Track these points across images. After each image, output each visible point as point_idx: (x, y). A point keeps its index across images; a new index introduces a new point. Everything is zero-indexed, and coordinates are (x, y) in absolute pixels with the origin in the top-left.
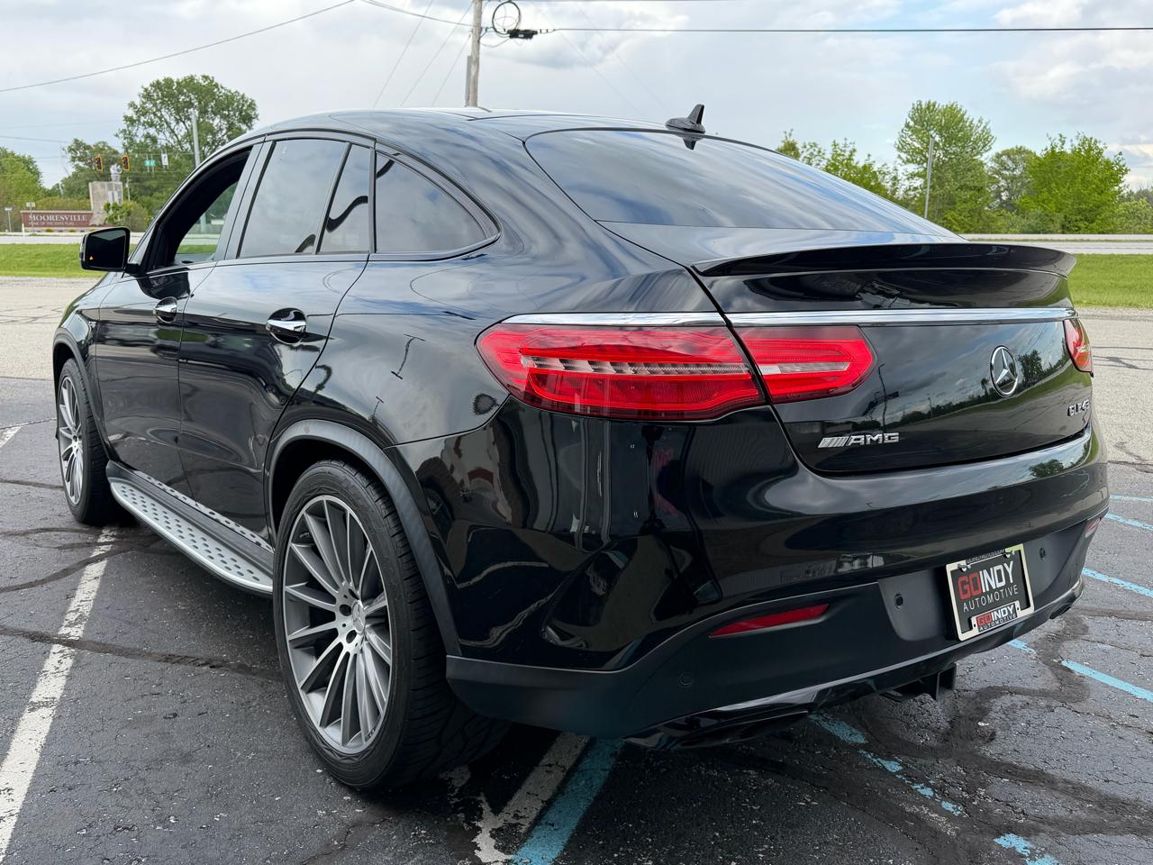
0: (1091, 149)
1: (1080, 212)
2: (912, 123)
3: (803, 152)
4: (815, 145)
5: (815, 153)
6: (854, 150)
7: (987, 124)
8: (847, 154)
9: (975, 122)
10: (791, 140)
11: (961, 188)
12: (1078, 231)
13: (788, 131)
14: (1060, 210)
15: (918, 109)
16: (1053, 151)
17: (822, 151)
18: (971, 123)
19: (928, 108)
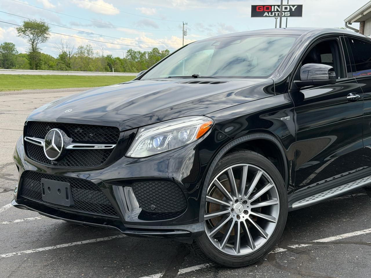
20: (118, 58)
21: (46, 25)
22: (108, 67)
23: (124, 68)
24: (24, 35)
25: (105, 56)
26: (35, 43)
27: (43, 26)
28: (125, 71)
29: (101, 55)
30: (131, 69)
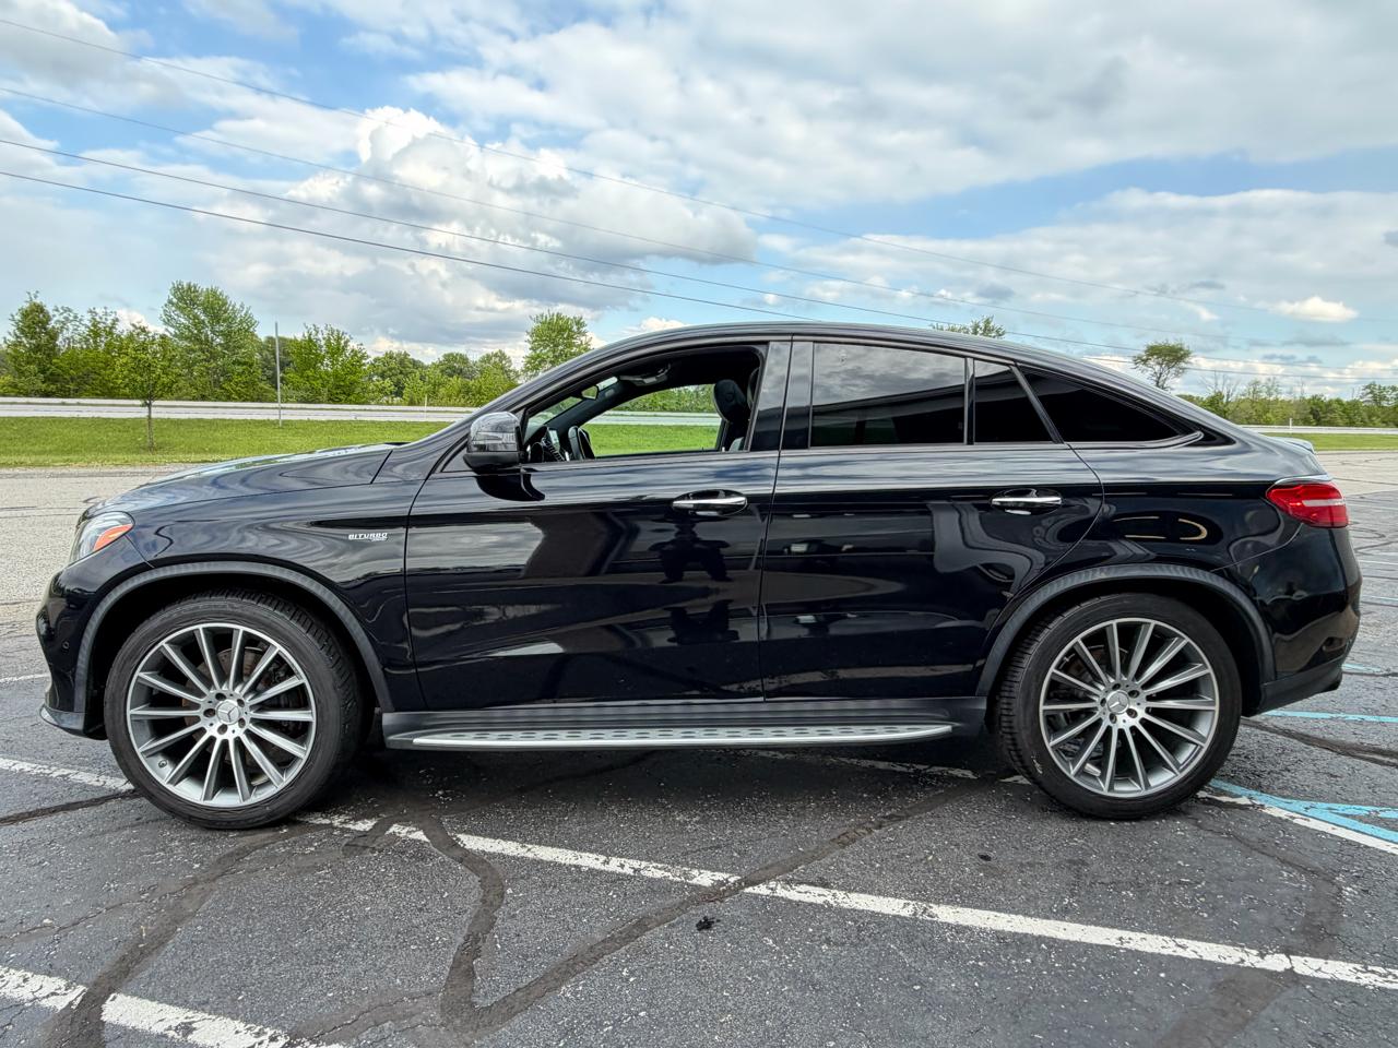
0: (339, 338)
1: (338, 387)
2: (175, 300)
3: (54, 316)
4: (70, 311)
5: (71, 318)
6: (117, 320)
7: (249, 309)
8: (109, 322)
9: (238, 307)
10: (38, 301)
11: (234, 363)
12: (340, 402)
13: (33, 293)
14: (323, 386)
15: (178, 289)
16: (310, 338)
17: (79, 316)
18: (234, 307)
19: (189, 288)
20: (1338, 401)
21: (1186, 348)
22: (1311, 416)
23: (1350, 418)
24: (1144, 367)
25: (1308, 397)
26: (1162, 378)
27: (1181, 349)
28: (1351, 424)
29: (1298, 396)
30: (1367, 420)
